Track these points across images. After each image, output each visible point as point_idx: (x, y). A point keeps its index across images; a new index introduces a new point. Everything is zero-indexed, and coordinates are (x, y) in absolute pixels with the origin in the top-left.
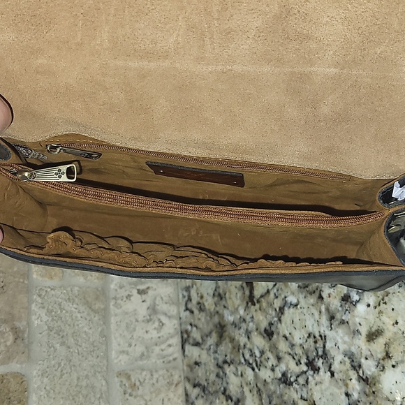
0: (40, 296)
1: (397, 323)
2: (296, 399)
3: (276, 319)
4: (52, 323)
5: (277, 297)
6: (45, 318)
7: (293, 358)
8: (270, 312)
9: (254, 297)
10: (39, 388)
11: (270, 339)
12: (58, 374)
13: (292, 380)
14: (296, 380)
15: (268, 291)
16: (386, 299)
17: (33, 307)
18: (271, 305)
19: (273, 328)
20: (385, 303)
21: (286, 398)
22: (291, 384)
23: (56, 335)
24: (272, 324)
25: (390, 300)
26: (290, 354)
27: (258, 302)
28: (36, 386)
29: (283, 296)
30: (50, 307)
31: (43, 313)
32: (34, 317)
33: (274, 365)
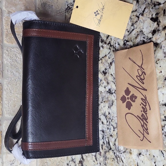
0: (7, 51)
1: (161, 72)
2: (114, 100)
3: (108, 67)
4: (12, 63)
5: (109, 58)
6: (9, 60)
7: (114, 83)
8: (106, 64)
9: (99, 57)
10: (7, 89)
11: (105, 75)
12: (15, 84)
13: (113, 92)
14: (115, 92)
15: (106, 56)
16: (158, 62)
17: (4, 55)
18: (106, 61)
19: (107, 71)
20: (157, 64)
21: (109, 99)
22: (112, 93)
23: (14, 68)
24: (106, 69)
25: (159, 62)
26: (113, 82)
27: (101, 59)
28: (5, 88)
29: (112, 58)
30: (11, 56)
31: (8, 58)
32: (4, 60)
33: (106, 86)
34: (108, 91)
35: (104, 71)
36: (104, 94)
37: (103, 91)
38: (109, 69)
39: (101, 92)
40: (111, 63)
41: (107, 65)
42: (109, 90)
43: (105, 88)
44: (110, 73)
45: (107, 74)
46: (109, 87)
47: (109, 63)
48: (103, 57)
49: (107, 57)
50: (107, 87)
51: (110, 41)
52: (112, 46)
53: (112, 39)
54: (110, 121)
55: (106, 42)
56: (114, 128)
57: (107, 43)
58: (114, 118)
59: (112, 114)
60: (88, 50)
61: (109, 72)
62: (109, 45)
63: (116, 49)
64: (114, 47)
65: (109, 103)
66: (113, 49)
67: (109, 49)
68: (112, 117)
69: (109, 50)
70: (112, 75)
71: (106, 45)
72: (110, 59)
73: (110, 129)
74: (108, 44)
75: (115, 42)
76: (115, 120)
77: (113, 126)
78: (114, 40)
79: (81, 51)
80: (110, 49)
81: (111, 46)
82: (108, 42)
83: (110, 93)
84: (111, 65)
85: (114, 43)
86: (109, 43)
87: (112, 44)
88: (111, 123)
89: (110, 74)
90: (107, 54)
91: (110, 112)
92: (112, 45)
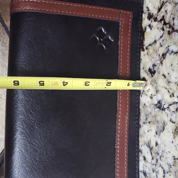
34: (156, 105)
35: (152, 68)
36: (149, 110)
37: (147, 104)
38: (161, 66)
39: (145, 104)
40: (164, 55)
41: (158, 58)
42: (159, 102)
43: (151, 98)
44: (161, 72)
45: (156, 74)
46: (159, 97)
47: (161, 55)
48: (150, 45)
49: (158, 44)
50: (154, 98)
51: (163, 16)
52: (167, 24)
53: (168, 12)
54: (158, 157)
55: (156, 17)
56: (164, 173)
57: (159, 19)
58: (165, 155)
59: (162, 146)
60: (121, 37)
61: (159, 70)
62: (163, 22)
63: (175, 29)
64: (170, 26)
65: (157, 125)
66: (168, 29)
67: (161, 30)
68: (161, 151)
69: (162, 32)
70: (165, 76)
71: (157, 22)
72: (163, 47)
73: (157, 172)
74: (161, 20)
75: (172, 16)
76: (166, 158)
77: (162, 168)
78: (170, 13)
79: (110, 37)
80: (163, 29)
81: (165, 24)
82: (161, 18)
83: (159, 108)
84: (164, 58)
85: (171, 18)
86: (163, 19)
87: (167, 20)
88: (159, 161)
89: (161, 74)
90: (157, 39)
91: (159, 142)
92: (167, 22)
